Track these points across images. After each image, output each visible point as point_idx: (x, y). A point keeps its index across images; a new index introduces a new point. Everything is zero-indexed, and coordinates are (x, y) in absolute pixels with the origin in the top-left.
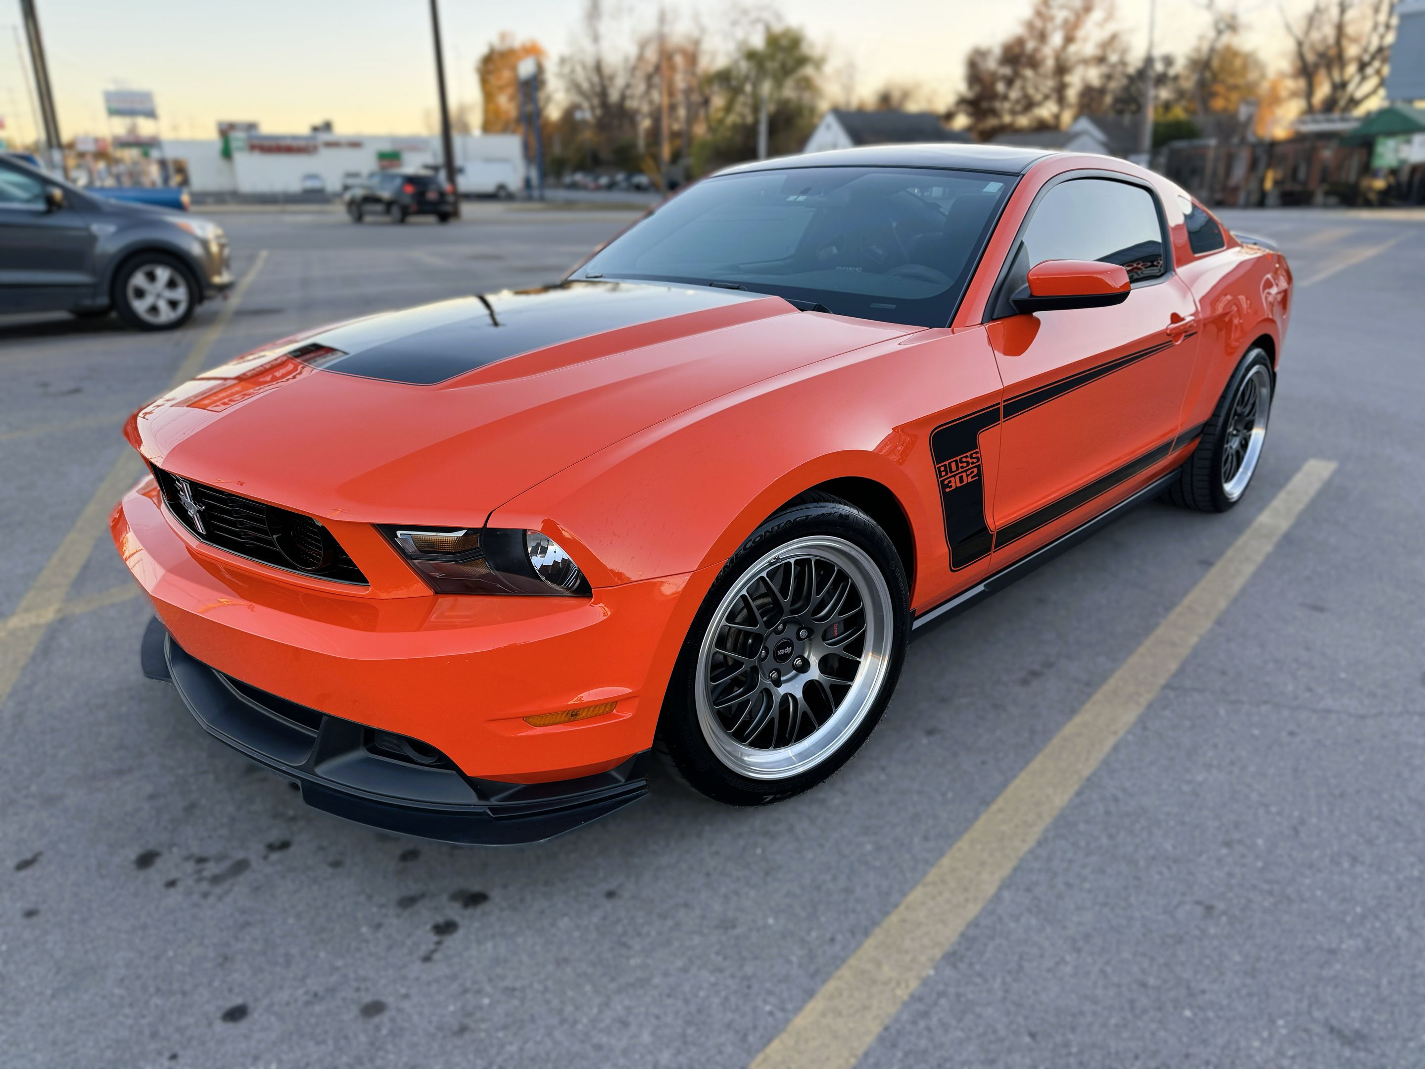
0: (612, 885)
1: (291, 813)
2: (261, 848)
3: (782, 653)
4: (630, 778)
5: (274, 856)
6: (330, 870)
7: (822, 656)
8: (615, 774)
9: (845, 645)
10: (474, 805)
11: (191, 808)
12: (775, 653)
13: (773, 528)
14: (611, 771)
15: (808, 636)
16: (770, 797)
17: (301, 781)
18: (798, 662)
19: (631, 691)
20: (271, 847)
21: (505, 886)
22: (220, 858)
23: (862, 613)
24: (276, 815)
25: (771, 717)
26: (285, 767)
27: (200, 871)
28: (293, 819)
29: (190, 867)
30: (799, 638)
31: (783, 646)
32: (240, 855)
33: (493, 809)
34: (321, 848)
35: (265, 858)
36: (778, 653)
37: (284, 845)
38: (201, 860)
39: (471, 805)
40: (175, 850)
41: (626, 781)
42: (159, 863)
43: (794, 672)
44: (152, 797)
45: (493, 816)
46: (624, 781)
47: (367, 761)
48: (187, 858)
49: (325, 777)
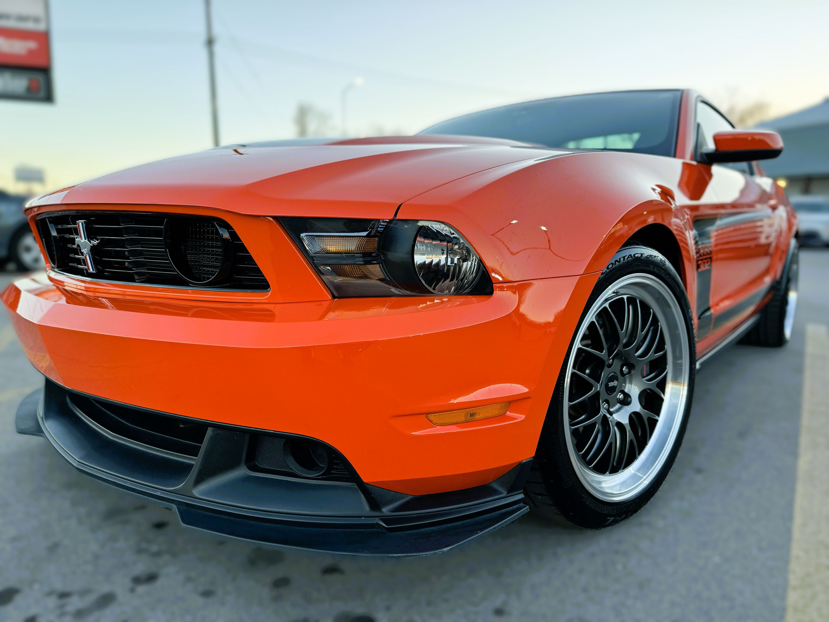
0: (498, 602)
1: (154, 548)
2: (128, 583)
3: (612, 385)
4: (511, 490)
5: (141, 589)
6: (201, 601)
7: (641, 390)
8: (496, 486)
9: (658, 382)
10: (365, 517)
11: (54, 548)
12: (607, 385)
13: (620, 259)
14: (492, 483)
15: (629, 373)
16: (612, 519)
17: (176, 504)
18: (621, 396)
19: (527, 390)
20: (137, 580)
21: (388, 608)
22: (84, 592)
23: (664, 356)
24: (140, 551)
25: (610, 442)
26: (160, 492)
27: (62, 607)
28: (158, 554)
29: (52, 602)
30: (623, 374)
31: (611, 379)
32: (106, 589)
33: (386, 520)
34: (189, 579)
35: (132, 590)
36: (609, 385)
37: (151, 578)
38: (64, 595)
39: (362, 517)
40: (36, 587)
41: (508, 493)
42: (18, 600)
43: (618, 406)
44: (15, 539)
45: (387, 527)
46: (506, 493)
47: (247, 479)
48: (50, 593)
49: (203, 498)
